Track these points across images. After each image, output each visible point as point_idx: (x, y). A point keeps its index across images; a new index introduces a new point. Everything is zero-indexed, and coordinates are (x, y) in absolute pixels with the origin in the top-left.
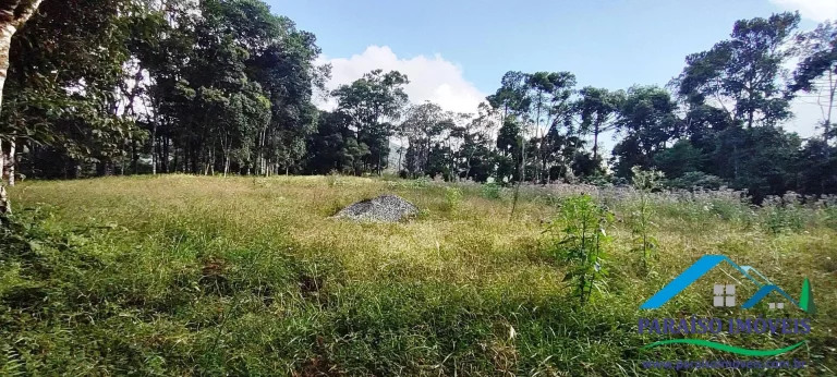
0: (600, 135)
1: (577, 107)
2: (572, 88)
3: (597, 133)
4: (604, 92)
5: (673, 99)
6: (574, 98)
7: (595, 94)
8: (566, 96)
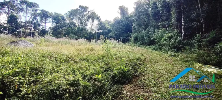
0: (46, 24)
1: (39, 14)
2: (38, 8)
3: (45, 23)
4: (48, 12)
5: (65, 18)
6: (38, 12)
7: (46, 12)
8: (36, 10)
